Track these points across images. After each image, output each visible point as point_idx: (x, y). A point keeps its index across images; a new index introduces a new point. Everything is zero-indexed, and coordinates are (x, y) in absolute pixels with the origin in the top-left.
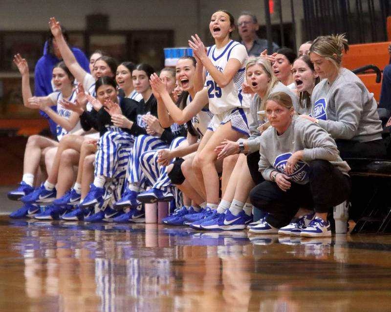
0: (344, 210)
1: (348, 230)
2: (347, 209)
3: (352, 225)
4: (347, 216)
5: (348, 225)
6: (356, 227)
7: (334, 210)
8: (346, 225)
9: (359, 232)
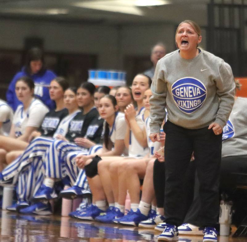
0: (228, 217)
1: (230, 233)
2: (231, 216)
3: (235, 229)
4: (230, 222)
5: (231, 229)
6: (237, 232)
7: (220, 216)
8: (229, 228)
9: (239, 235)
